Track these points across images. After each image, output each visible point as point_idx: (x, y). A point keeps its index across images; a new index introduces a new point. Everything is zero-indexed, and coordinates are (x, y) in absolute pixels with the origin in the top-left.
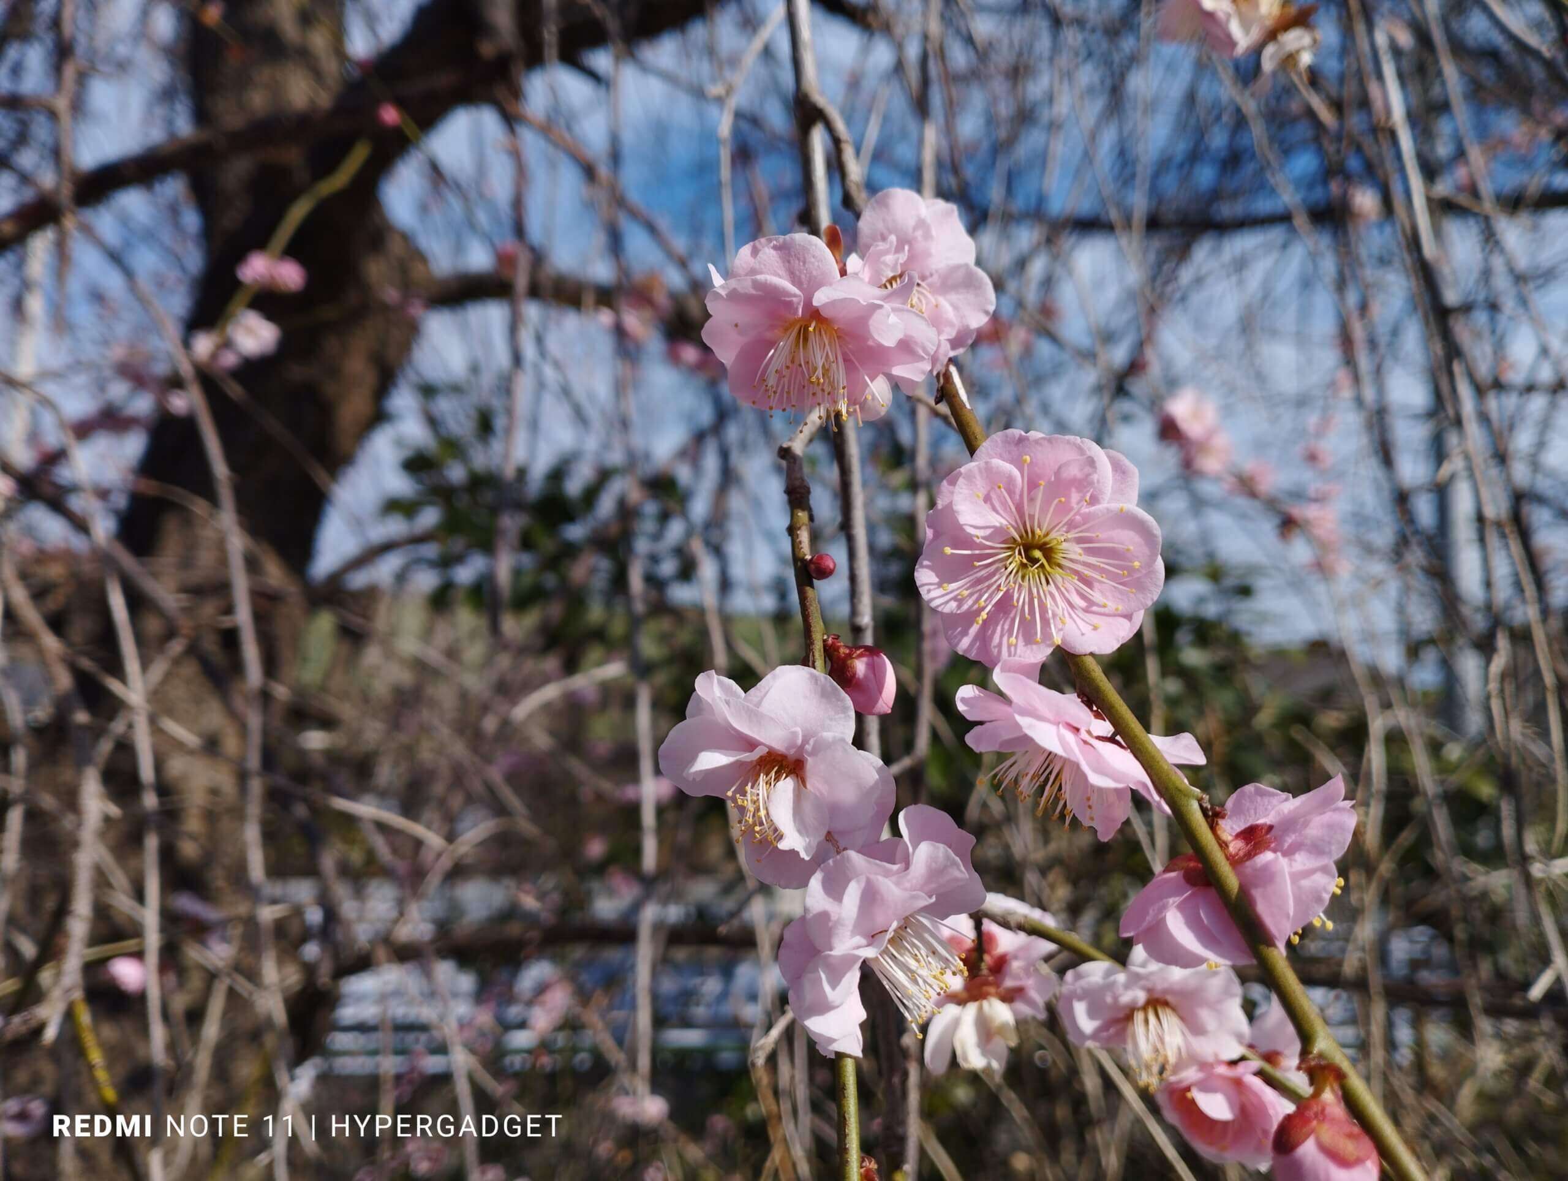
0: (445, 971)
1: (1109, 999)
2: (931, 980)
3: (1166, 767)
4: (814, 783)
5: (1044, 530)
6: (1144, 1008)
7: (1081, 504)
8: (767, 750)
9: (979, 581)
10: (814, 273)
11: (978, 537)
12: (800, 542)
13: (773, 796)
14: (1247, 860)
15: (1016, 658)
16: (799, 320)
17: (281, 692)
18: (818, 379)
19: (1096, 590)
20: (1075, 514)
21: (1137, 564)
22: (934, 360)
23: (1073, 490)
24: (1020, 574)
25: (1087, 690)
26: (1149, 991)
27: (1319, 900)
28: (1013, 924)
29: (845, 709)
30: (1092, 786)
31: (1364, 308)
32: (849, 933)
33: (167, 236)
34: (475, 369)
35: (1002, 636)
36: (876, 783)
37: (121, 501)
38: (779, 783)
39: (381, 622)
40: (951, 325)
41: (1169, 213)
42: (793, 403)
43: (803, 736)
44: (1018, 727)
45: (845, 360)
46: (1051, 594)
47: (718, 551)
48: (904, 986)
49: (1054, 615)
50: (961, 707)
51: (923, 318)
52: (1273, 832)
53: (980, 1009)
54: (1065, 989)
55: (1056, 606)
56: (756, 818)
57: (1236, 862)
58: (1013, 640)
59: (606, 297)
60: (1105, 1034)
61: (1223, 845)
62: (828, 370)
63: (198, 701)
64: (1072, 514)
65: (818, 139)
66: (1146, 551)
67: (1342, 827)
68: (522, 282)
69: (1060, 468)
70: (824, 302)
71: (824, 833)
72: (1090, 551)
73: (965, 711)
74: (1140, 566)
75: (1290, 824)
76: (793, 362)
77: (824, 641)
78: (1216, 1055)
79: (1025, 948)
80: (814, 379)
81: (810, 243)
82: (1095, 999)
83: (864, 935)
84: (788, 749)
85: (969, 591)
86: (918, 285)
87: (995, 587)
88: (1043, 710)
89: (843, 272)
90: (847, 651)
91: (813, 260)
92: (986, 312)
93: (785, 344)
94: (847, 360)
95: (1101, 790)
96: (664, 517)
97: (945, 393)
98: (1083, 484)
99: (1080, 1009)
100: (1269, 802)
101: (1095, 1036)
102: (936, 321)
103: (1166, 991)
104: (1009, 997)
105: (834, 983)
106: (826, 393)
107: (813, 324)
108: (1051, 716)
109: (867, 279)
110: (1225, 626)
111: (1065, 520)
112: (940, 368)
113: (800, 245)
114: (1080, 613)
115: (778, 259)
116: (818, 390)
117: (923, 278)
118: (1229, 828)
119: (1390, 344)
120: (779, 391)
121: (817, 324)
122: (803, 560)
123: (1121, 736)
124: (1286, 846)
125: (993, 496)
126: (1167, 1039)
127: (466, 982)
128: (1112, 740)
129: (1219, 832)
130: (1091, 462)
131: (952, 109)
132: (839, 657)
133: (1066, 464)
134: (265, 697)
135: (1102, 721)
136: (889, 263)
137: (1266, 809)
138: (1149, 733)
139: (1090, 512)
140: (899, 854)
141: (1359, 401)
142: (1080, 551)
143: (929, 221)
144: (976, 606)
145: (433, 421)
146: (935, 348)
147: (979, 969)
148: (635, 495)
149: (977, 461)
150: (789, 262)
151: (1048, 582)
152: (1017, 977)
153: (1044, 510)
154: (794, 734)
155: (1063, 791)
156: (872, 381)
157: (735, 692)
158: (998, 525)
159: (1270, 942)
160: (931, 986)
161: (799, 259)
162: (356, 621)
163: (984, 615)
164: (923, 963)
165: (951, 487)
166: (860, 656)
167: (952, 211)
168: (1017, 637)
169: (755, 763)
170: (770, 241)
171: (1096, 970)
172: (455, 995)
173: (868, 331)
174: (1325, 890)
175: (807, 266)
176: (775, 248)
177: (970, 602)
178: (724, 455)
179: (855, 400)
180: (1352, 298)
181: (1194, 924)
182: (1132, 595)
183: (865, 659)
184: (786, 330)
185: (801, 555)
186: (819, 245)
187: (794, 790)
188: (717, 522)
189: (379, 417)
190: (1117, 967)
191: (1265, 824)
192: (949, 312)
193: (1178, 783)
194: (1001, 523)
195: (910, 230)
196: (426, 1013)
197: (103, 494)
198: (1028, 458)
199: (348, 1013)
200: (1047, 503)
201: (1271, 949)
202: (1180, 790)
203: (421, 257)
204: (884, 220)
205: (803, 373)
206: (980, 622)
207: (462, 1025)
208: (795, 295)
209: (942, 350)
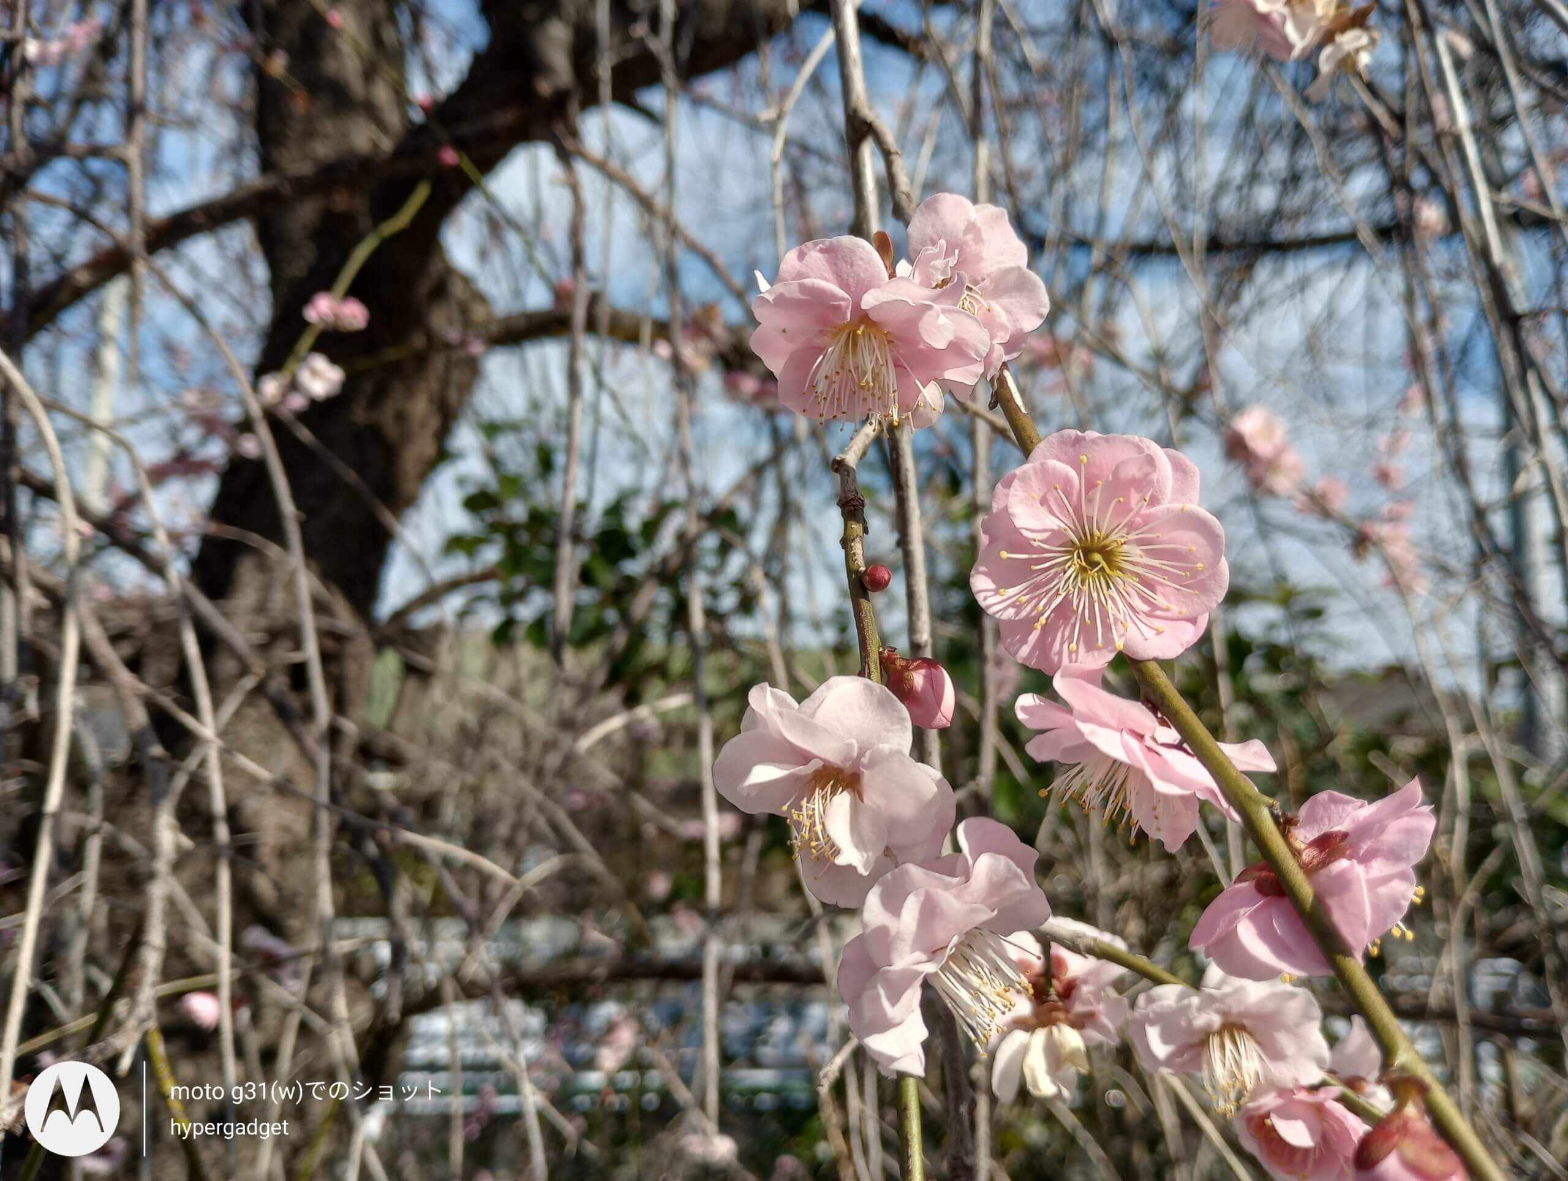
0: (514, 1008)
1: (1183, 1023)
2: (995, 998)
3: (1234, 773)
4: (872, 797)
5: (1103, 533)
6: (1220, 1033)
7: (1140, 505)
8: (822, 763)
9: (1037, 587)
10: (862, 276)
11: (1035, 540)
12: (854, 554)
13: (829, 811)
14: (1321, 868)
15: (1078, 664)
16: (845, 326)
17: (350, 727)
18: (868, 383)
19: (1158, 593)
20: (1134, 516)
21: (1200, 565)
22: (987, 361)
23: (1132, 490)
24: (1079, 578)
25: (1152, 697)
26: (1225, 1014)
27: (1397, 907)
28: (1082, 947)
29: (901, 720)
30: (1158, 794)
31: (1433, 323)
32: (908, 949)
33: (236, 287)
34: (535, 406)
35: (1062, 643)
36: (935, 795)
37: (193, 544)
38: (835, 797)
39: (445, 660)
40: (1004, 328)
41: (1230, 236)
42: (844, 410)
43: (860, 749)
44: (1080, 734)
45: (896, 365)
46: (1113, 599)
47: (778, 584)
48: (967, 1004)
49: (1116, 620)
50: (1021, 716)
51: (975, 319)
52: (1349, 840)
53: (1050, 1034)
54: (1138, 1013)
55: (1117, 610)
56: (812, 833)
57: (1309, 870)
58: (1073, 646)
59: (662, 330)
60: (1178, 1060)
61: (1296, 853)
62: (878, 374)
63: (269, 741)
64: (1132, 514)
65: (868, 152)
66: (1209, 552)
67: (1420, 831)
68: (579, 315)
69: (1117, 467)
70: (872, 305)
71: (882, 848)
72: (1153, 554)
73: (1026, 720)
74: (1204, 568)
75: (1366, 830)
76: (842, 368)
77: (880, 653)
78: (1296, 1080)
79: (1095, 973)
80: (863, 383)
81: (858, 246)
82: (1168, 1023)
83: (924, 950)
84: (843, 761)
85: (1027, 597)
86: (970, 289)
87: (1053, 591)
88: (1105, 716)
89: (892, 275)
90: (904, 663)
91: (860, 262)
92: (1040, 315)
93: (833, 350)
94: (897, 365)
95: (1166, 798)
96: (725, 549)
97: (1000, 398)
98: (1142, 483)
99: (1153, 1035)
100: (1343, 809)
101: (1169, 1062)
102: (989, 324)
103: (1242, 1014)
104: (1079, 1023)
105: (894, 1000)
106: (877, 397)
107: (862, 328)
108: (1113, 723)
109: (917, 283)
110: (1297, 652)
111: (1125, 522)
112: (993, 372)
113: (846, 248)
114: (1143, 617)
115: (825, 263)
116: (868, 395)
117: (976, 283)
118: (1303, 836)
119: (1460, 362)
120: (829, 398)
121: (866, 327)
122: (857, 572)
123: (1189, 743)
124: (1362, 852)
125: (1050, 498)
126: (1244, 1064)
127: (535, 1020)
128: (1179, 747)
129: (1292, 840)
130: (1150, 461)
131: (1005, 135)
132: (895, 669)
133: (1124, 463)
134: (334, 735)
135: (1168, 729)
136: (939, 267)
137: (1341, 817)
138: (1217, 741)
139: (1150, 513)
140: (959, 867)
141: (1431, 418)
142: (1140, 552)
143: (978, 223)
144: (1034, 613)
145: (494, 461)
146: (987, 350)
147: (1047, 994)
148: (693, 527)
149: (1032, 462)
150: (836, 265)
151: (1109, 587)
152: (1087, 1002)
153: (1103, 511)
154: (850, 745)
155: (1127, 802)
156: (924, 387)
157: (789, 705)
158: (1056, 528)
159: (1347, 952)
160: (994, 1004)
161: (846, 262)
162: (422, 660)
163: (1043, 620)
164: (985, 979)
165: (1005, 491)
166: (917, 668)
167: (1003, 214)
168: (1077, 644)
169: (810, 777)
170: (816, 245)
171: (1169, 994)
172: (526, 1034)
173: (919, 334)
174: (1404, 898)
175: (854, 268)
176: (822, 251)
177: (1028, 608)
178: (783, 488)
179: (908, 406)
180: (1422, 314)
181: (1266, 934)
182: (1195, 598)
183: (923, 671)
184: (835, 335)
185: (855, 567)
186: (866, 249)
187: (851, 803)
188: (776, 552)
189: (442, 455)
190: (1191, 990)
191: (1340, 832)
192: (1003, 317)
193: (1247, 790)
194: (1059, 526)
195: (961, 235)
196: (497, 1051)
197: (175, 537)
198: (1085, 458)
199: (419, 1053)
200: (1105, 504)
201: (1348, 959)
202: (1250, 797)
203: (481, 298)
204: (933, 226)
205: (853, 378)
206: (1039, 628)
207: (531, 1065)
208: (843, 299)
209: (995, 355)
